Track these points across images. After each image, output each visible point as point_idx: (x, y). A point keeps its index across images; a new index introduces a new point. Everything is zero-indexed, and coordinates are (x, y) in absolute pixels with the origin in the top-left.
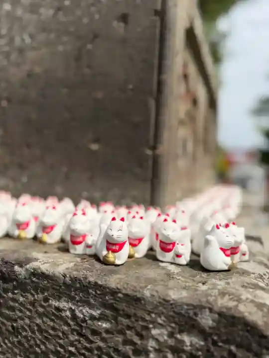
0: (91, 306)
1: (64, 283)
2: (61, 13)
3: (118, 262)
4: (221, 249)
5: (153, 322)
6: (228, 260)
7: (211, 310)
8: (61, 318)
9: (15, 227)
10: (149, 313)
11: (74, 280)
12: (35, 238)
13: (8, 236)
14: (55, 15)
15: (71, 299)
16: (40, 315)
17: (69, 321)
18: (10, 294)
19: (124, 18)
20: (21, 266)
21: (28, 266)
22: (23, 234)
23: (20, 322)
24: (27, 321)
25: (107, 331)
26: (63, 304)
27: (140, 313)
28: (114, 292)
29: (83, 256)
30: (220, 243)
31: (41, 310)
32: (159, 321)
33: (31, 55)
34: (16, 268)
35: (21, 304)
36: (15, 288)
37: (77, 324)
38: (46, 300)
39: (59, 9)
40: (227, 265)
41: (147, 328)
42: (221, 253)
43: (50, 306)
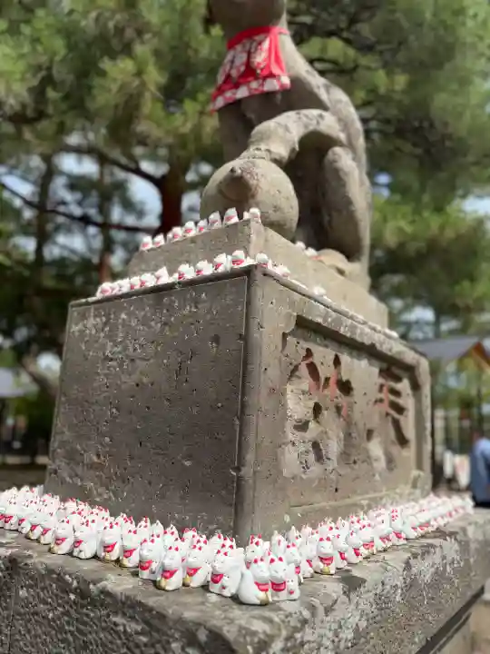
0: (137, 622)
1: (121, 600)
2: (167, 328)
3: (167, 588)
4: (257, 584)
5: (172, 636)
6: (262, 595)
7: (205, 627)
8: (116, 632)
9: (102, 549)
10: (171, 629)
11: (128, 598)
12: (118, 561)
13: (95, 557)
14: (162, 330)
15: (124, 614)
16: (103, 629)
17: (122, 636)
18: (85, 610)
19: (216, 339)
20: (95, 584)
21: (99, 585)
22: (108, 556)
23: (90, 637)
24: (94, 635)
25: (145, 645)
26: (118, 619)
27: (165, 629)
28: (150, 610)
29: (145, 581)
30: (255, 576)
31: (104, 624)
32: (177, 636)
33: (141, 364)
34: (91, 586)
35: (92, 620)
36: (89, 604)
37: (127, 639)
38: (108, 616)
39: (165, 324)
40: (258, 599)
41: (168, 643)
42: (256, 587)
43: (110, 621)
